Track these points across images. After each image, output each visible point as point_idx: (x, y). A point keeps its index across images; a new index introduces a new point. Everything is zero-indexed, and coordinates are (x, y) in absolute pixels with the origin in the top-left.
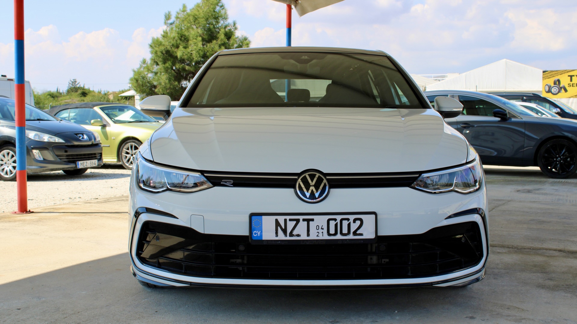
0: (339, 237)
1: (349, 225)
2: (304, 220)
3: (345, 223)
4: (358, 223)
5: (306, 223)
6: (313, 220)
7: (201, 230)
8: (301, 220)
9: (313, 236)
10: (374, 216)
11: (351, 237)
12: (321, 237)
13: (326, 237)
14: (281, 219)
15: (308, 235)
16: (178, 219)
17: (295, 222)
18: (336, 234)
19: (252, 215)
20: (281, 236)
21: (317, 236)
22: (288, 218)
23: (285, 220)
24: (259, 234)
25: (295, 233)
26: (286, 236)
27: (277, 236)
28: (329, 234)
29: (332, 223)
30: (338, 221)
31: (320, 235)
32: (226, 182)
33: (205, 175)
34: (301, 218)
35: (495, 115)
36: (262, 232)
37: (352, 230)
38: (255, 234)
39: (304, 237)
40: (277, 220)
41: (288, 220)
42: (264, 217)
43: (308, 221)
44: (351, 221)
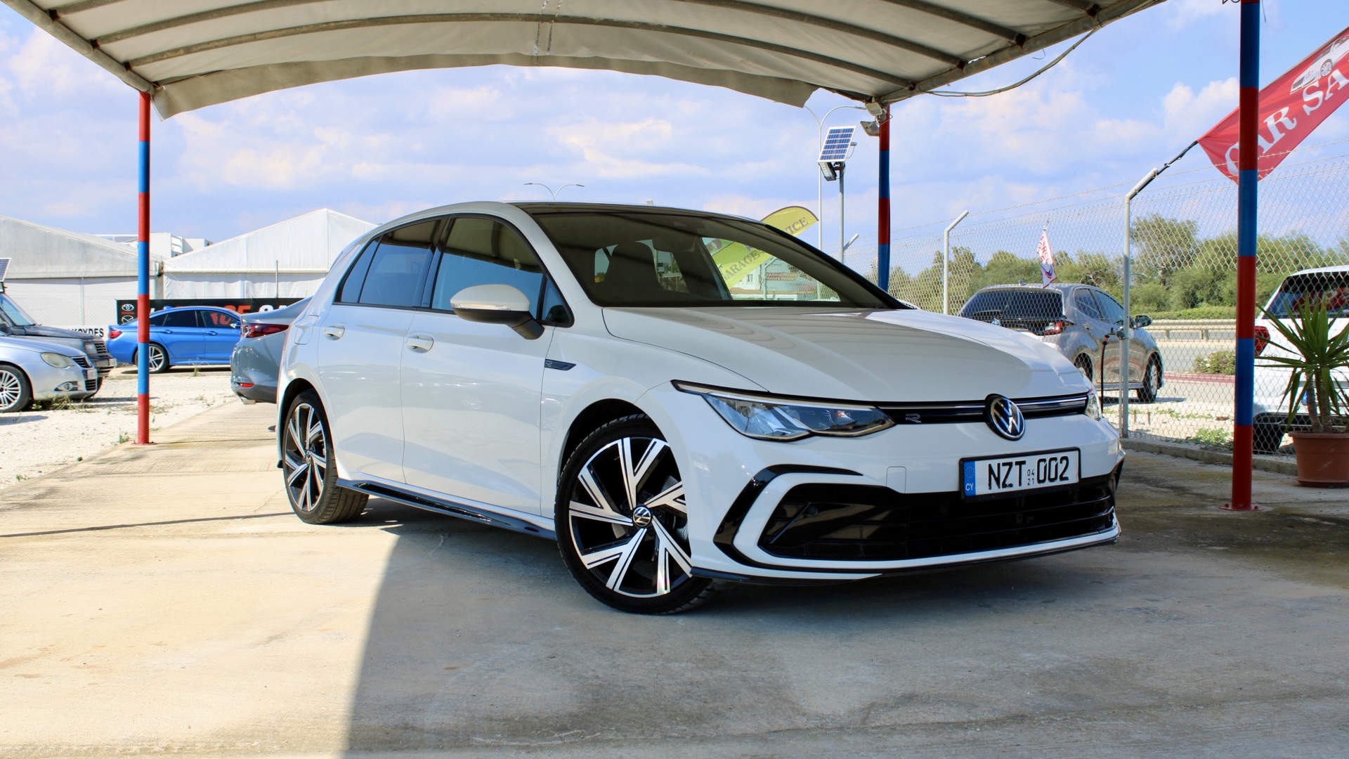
0: (1047, 484)
1: (1056, 466)
2: (1017, 463)
3: (1053, 463)
4: (1064, 462)
5: (1018, 466)
6: (1024, 462)
7: (900, 489)
8: (1014, 464)
9: (1025, 487)
10: (1077, 452)
11: (1058, 483)
12: (1032, 487)
13: (1037, 485)
14: (994, 463)
15: (1020, 484)
16: (862, 476)
17: (1008, 467)
18: (1043, 481)
19: (963, 462)
20: (996, 489)
21: (1029, 484)
22: (1002, 461)
23: (999, 465)
24: (972, 486)
25: (1007, 483)
26: (999, 487)
27: (990, 488)
28: (1040, 481)
29: (1042, 465)
30: (1047, 462)
31: (1031, 482)
32: (911, 417)
33: (882, 408)
34: (1014, 460)
36: (974, 486)
37: (1059, 473)
38: (968, 487)
39: (1016, 488)
40: (990, 466)
41: (1001, 465)
42: (977, 463)
43: (1020, 464)
44: (1059, 461)
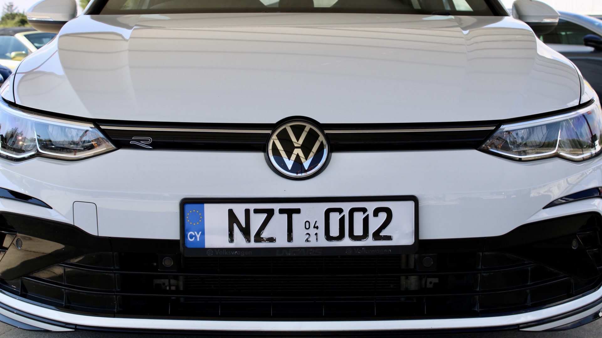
0: (347, 242)
1: (366, 221)
2: (282, 211)
3: (359, 217)
4: (383, 216)
5: (285, 216)
6: (298, 211)
7: (92, 231)
8: (276, 212)
9: (299, 241)
10: (411, 204)
11: (370, 242)
12: (313, 243)
13: (323, 243)
14: (239, 210)
15: (290, 239)
16: (51, 208)
17: (265, 216)
18: (341, 237)
19: (185, 203)
20: (240, 241)
21: (307, 240)
22: (252, 207)
23: (247, 212)
24: (198, 236)
25: (265, 234)
26: (249, 240)
27: (231, 240)
28: (329, 238)
29: (335, 218)
30: (346, 213)
31: (313, 238)
32: (139, 141)
33: (102, 127)
34: (276, 207)
35: (587, 43)
36: (203, 234)
37: (373, 229)
38: (191, 237)
39: (282, 242)
40: (231, 212)
41: (252, 212)
42: (207, 207)
43: (290, 213)
44: (370, 212)
